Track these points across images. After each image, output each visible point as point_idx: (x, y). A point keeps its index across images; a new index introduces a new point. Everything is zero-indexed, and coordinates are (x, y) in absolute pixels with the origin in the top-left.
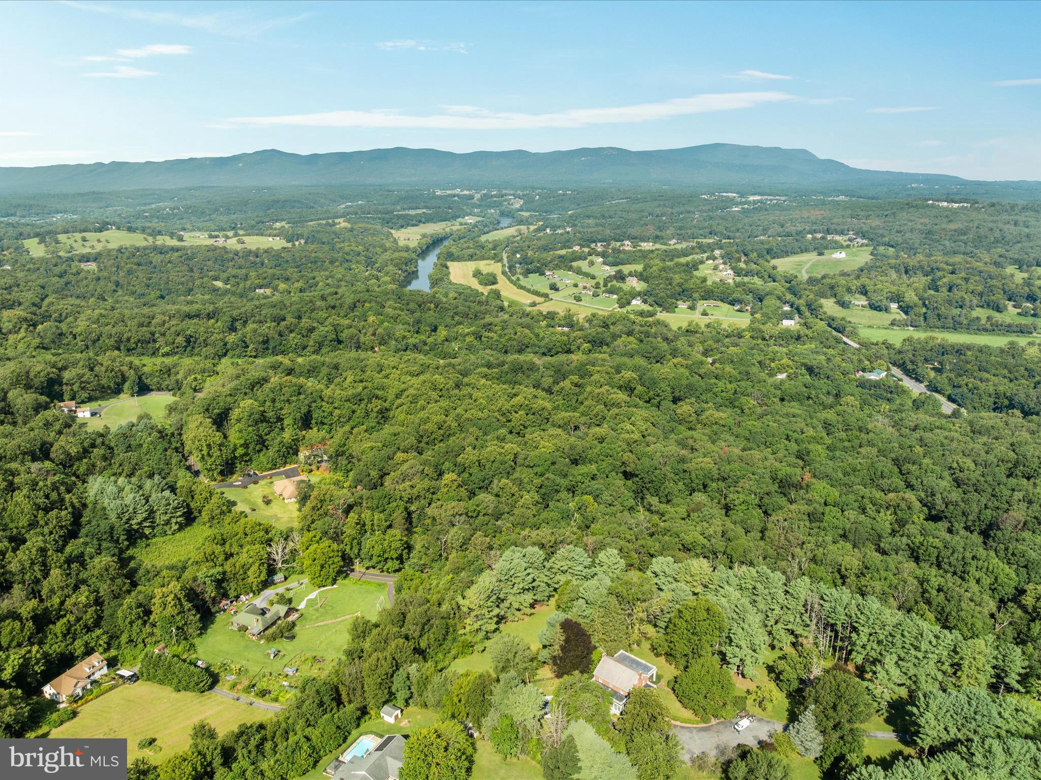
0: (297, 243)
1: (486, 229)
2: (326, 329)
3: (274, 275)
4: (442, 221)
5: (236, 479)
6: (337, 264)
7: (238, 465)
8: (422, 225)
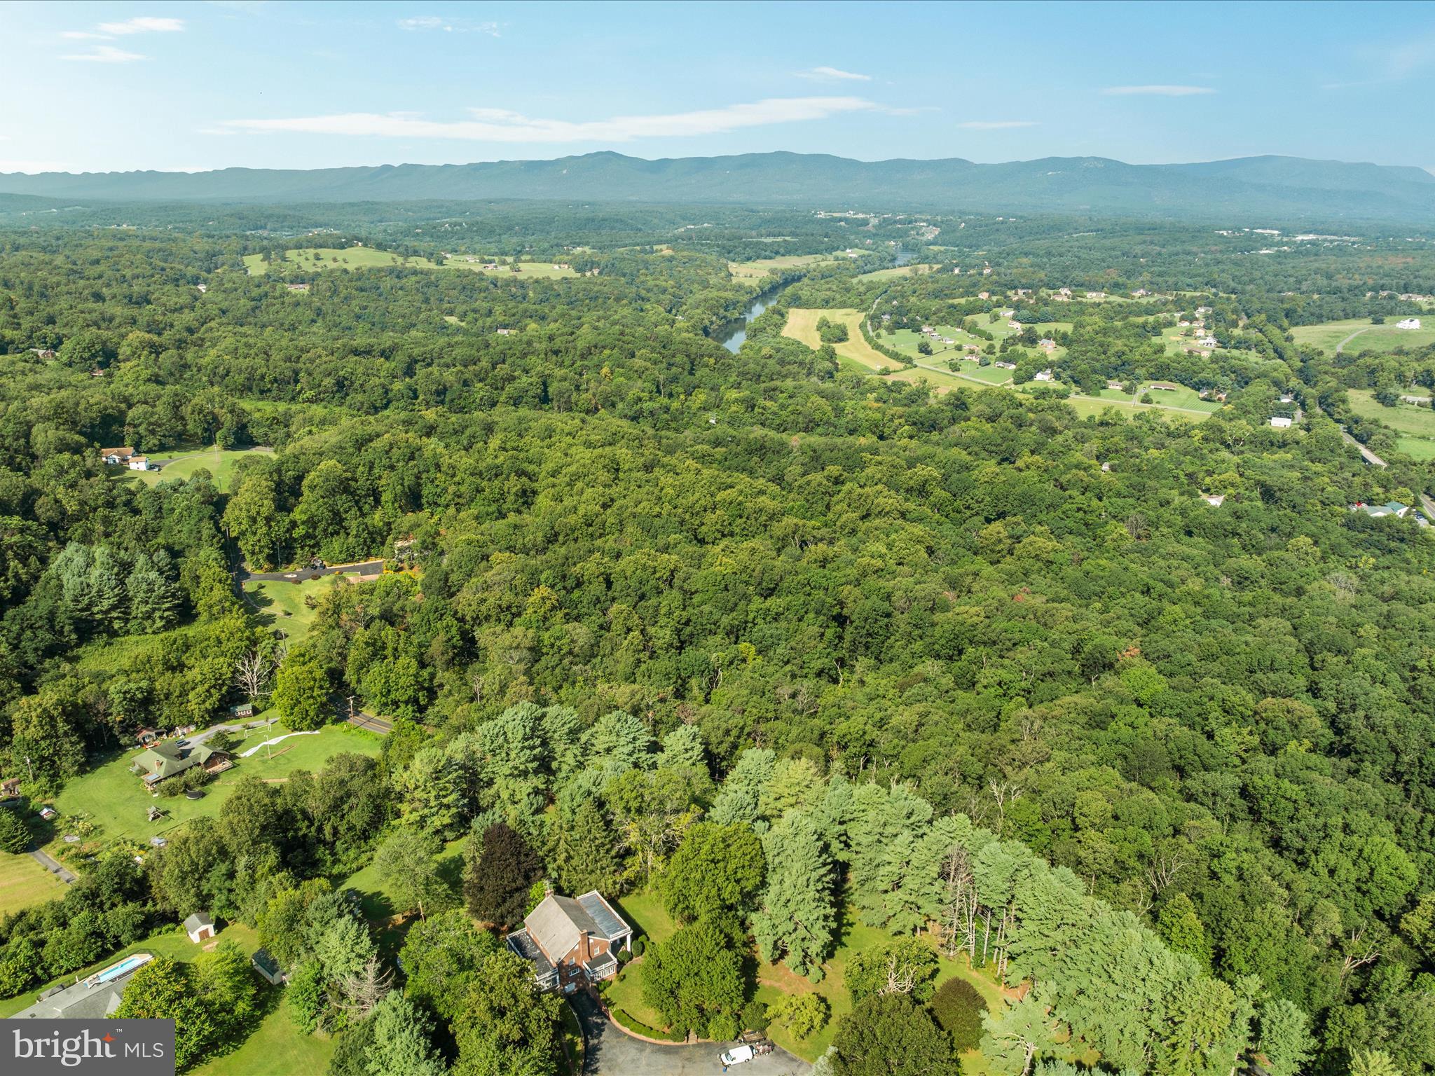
0: (588, 274)
1: (869, 267)
2: (530, 380)
3: (526, 311)
4: (810, 253)
5: (291, 571)
6: (624, 302)
8: (779, 258)
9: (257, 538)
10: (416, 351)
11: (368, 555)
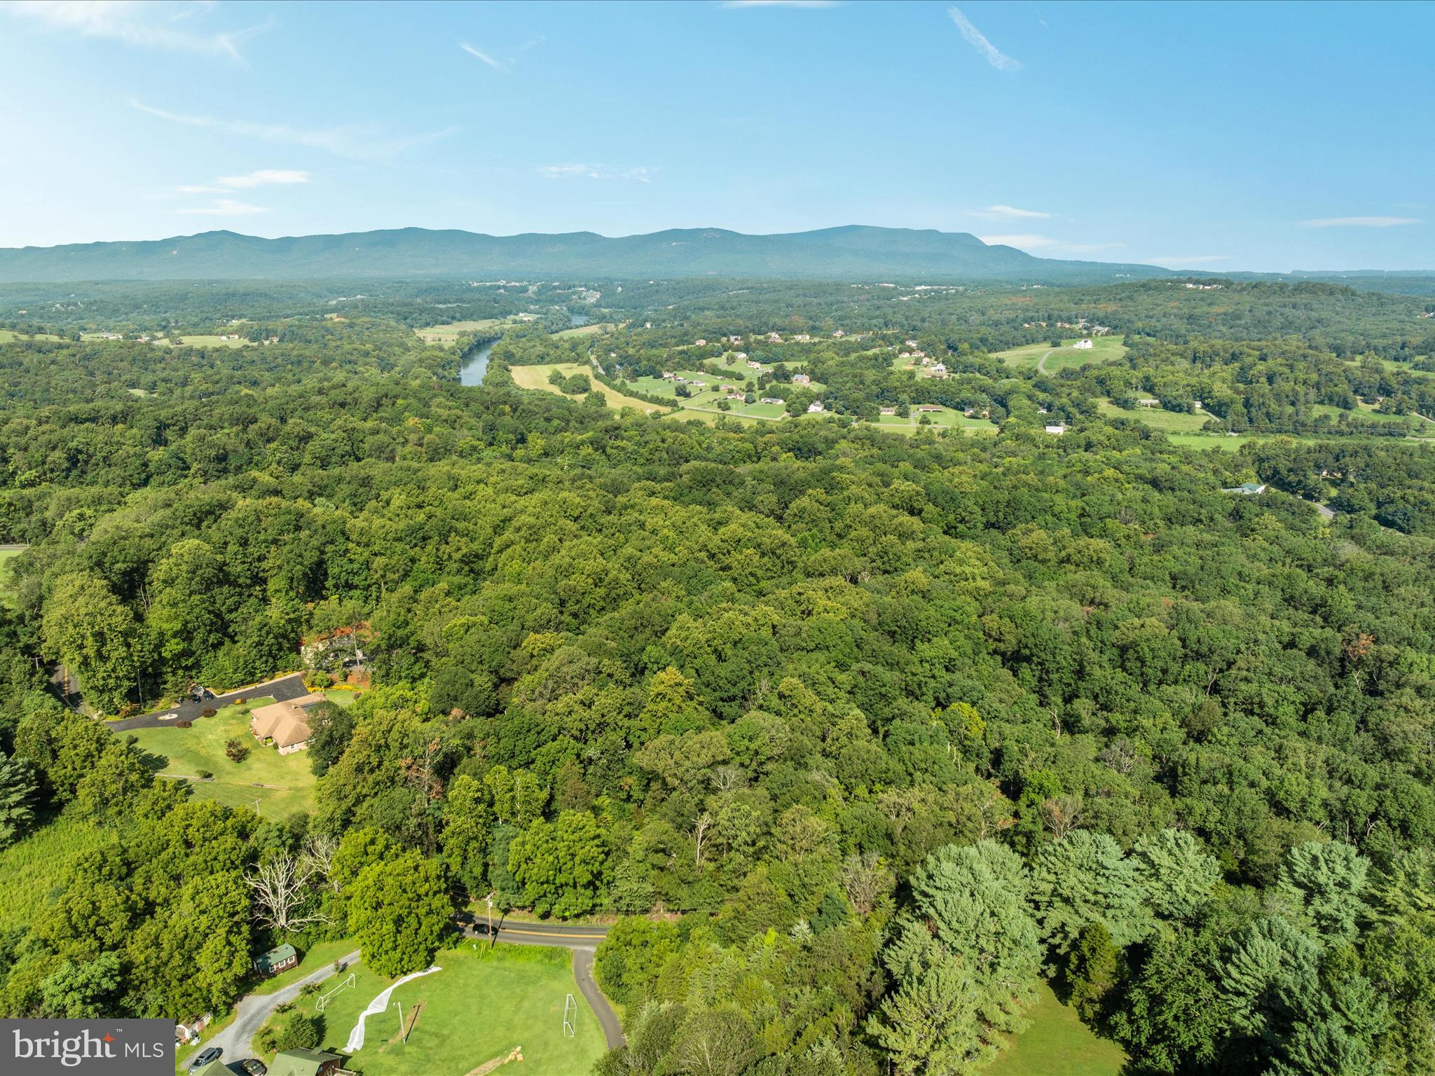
0: (267, 343)
1: (554, 327)
2: (333, 436)
3: (232, 377)
4: (485, 318)
5: (166, 708)
6: (334, 364)
7: (170, 678)
8: (456, 323)
9: (109, 665)
10: (163, 414)
11: (274, 669)
